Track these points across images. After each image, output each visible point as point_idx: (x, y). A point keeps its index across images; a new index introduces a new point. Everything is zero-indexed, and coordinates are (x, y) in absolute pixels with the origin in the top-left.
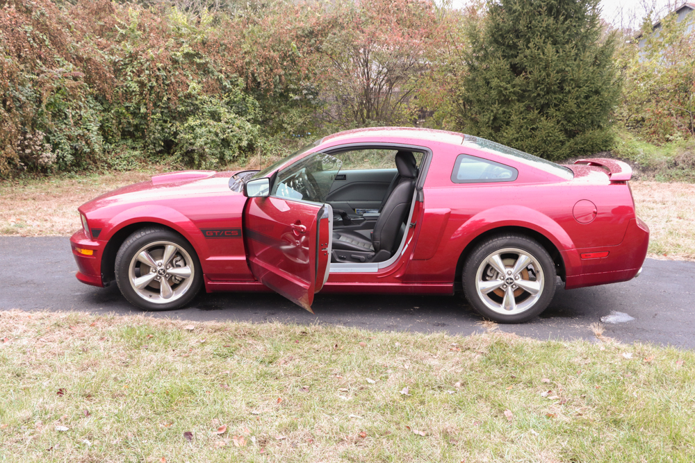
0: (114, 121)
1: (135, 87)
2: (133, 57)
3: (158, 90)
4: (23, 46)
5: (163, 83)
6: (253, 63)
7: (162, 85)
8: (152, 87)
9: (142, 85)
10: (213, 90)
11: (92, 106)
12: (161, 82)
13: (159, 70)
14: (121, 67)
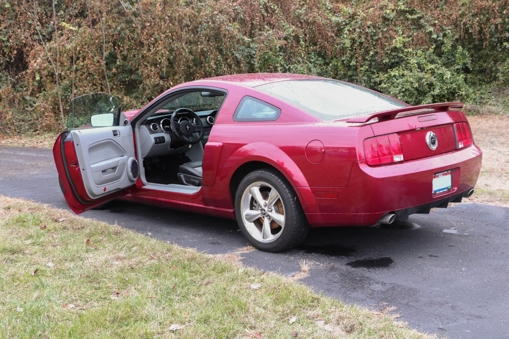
0: (332, 73)
1: (348, 43)
2: (353, 17)
3: (366, 45)
4: (256, 16)
5: (372, 39)
6: (466, 15)
7: (371, 41)
8: (361, 43)
9: (353, 41)
10: (422, 43)
11: (312, 60)
12: (369, 38)
13: (369, 27)
14: (342, 27)
